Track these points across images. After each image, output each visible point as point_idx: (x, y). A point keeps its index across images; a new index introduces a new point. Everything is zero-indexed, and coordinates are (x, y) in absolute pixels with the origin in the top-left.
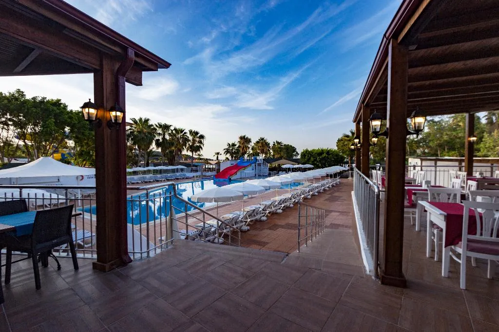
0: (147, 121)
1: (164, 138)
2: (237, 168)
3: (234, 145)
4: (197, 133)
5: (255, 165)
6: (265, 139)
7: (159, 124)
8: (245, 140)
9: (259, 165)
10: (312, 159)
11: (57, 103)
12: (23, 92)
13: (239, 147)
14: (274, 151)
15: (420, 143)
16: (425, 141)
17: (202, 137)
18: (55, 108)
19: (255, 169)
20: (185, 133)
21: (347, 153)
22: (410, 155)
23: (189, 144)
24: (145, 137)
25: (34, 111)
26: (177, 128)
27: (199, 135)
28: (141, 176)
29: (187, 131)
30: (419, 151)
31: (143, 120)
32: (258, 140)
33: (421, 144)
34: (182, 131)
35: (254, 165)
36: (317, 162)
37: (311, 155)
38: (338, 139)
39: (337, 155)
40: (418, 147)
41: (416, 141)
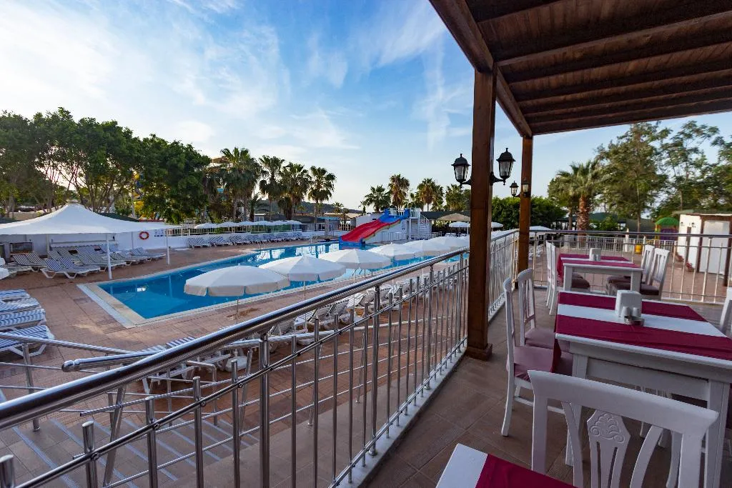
0: (245, 152)
1: (272, 179)
2: (377, 224)
3: (380, 190)
4: (324, 171)
5: (408, 222)
6: (433, 180)
7: (265, 158)
8: (400, 183)
9: (415, 221)
10: (504, 213)
11: (112, 127)
12: (68, 112)
13: (390, 192)
14: (448, 200)
15: (706, 187)
16: (717, 184)
17: (331, 177)
18: (108, 134)
19: (408, 228)
20: (305, 171)
21: (567, 202)
22: (684, 209)
23: (312, 188)
24: (242, 177)
25: (78, 138)
26: (294, 163)
27: (326, 174)
28: (234, 234)
29: (307, 167)
30: (705, 203)
31: (240, 152)
32: (421, 183)
33: (709, 189)
34: (300, 168)
35: (405, 221)
36: (513, 218)
37: (503, 206)
38: (550, 180)
39: (548, 207)
40: (704, 194)
41: (699, 183)
